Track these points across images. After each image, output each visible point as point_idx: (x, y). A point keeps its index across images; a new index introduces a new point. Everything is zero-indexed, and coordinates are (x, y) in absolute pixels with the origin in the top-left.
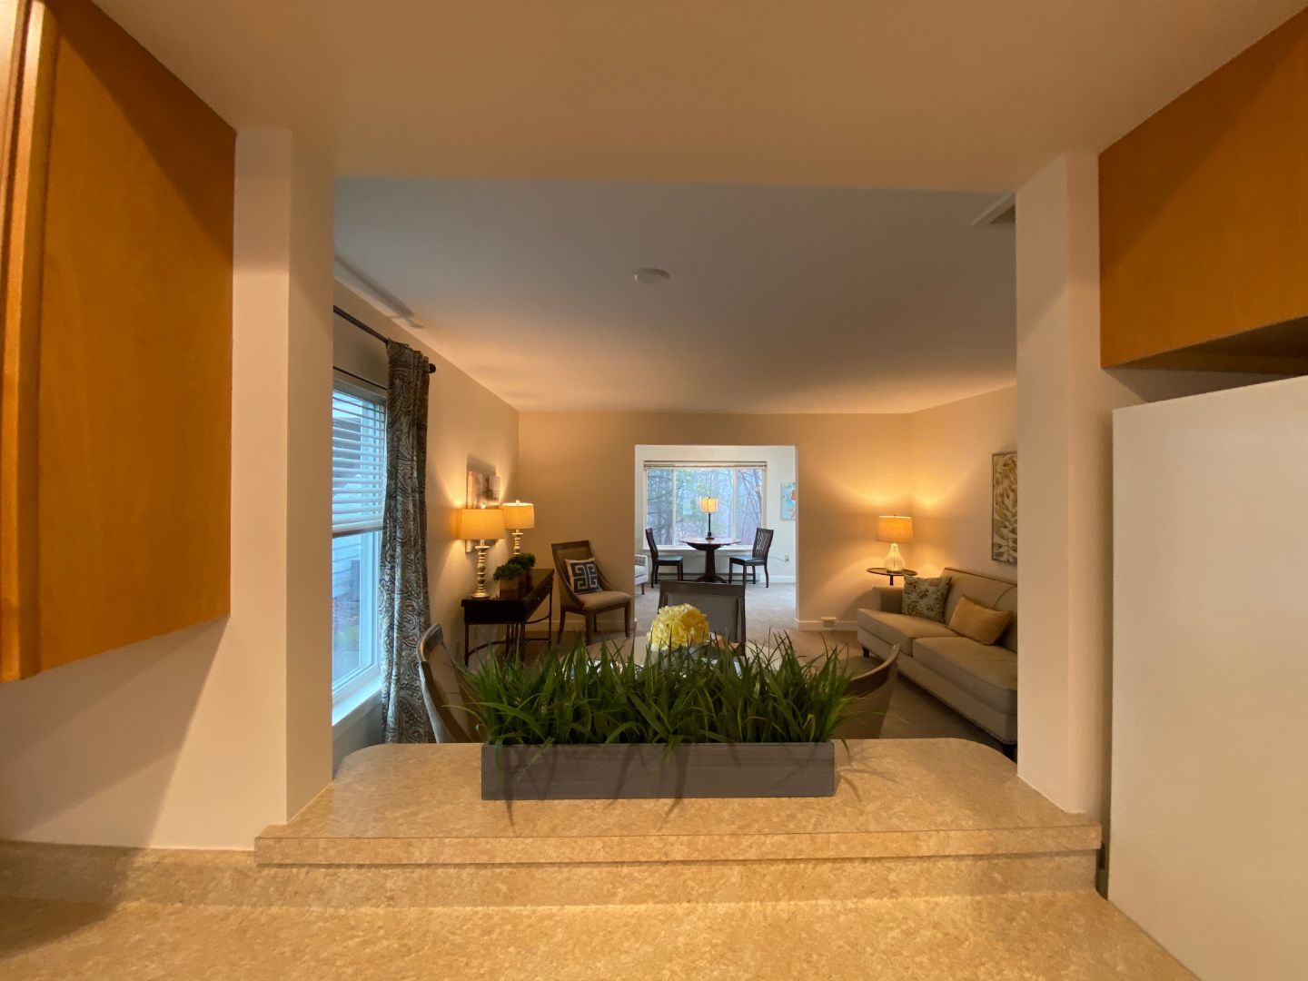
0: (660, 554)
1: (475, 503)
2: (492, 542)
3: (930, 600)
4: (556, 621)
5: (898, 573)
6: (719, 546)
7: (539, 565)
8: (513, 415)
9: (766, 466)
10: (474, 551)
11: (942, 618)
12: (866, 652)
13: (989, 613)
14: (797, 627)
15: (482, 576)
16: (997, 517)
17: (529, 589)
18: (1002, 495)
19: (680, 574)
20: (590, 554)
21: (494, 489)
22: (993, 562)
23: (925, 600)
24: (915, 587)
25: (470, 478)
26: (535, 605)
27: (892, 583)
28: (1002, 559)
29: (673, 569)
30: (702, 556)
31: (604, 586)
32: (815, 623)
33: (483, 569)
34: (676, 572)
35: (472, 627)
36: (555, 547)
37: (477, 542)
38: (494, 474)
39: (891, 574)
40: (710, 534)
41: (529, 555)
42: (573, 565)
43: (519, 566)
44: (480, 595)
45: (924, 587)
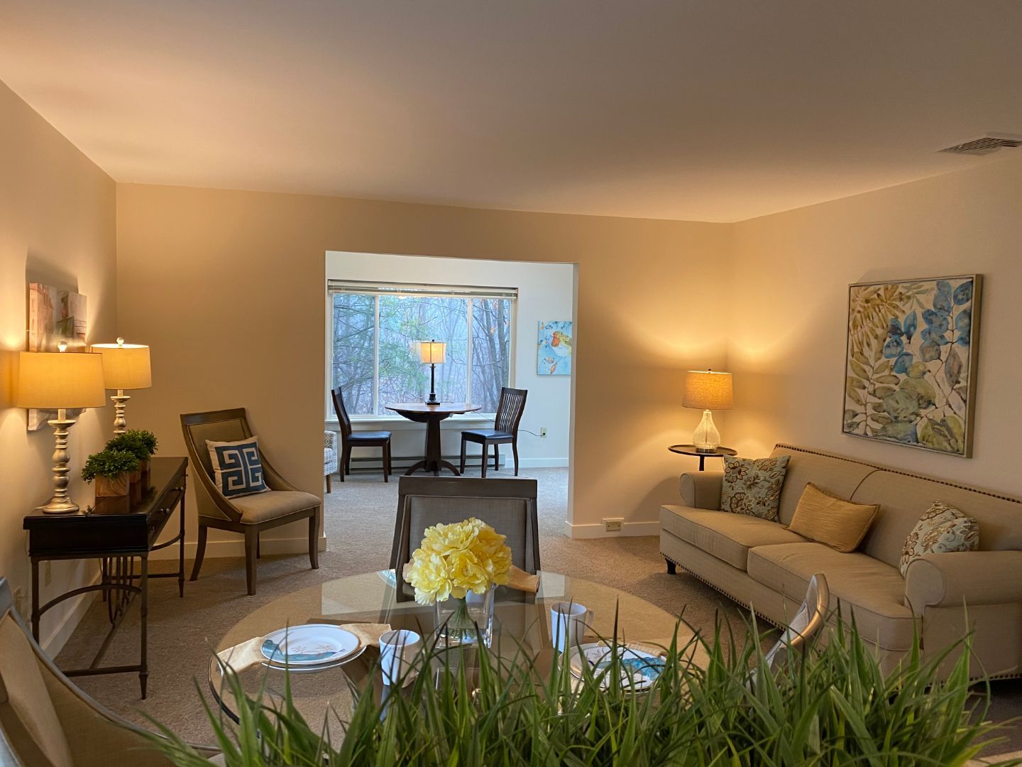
0: (353, 428)
1: (44, 342)
2: (74, 413)
3: (761, 491)
4: (192, 543)
5: (711, 453)
6: (447, 414)
7: (161, 451)
8: (107, 188)
9: (516, 295)
10: (44, 427)
11: (777, 515)
12: (671, 567)
13: (848, 508)
14: (570, 534)
15: (63, 473)
16: (851, 374)
17: (147, 493)
18: (861, 343)
19: (387, 458)
20: (247, 431)
21: (77, 317)
22: (844, 436)
23: (755, 490)
24: (740, 472)
25: (34, 295)
26: (160, 520)
27: (702, 468)
28: (856, 431)
29: (378, 452)
30: (421, 430)
31: (273, 483)
32: (595, 527)
33: (65, 461)
34: (381, 455)
35: (42, 564)
36: (186, 419)
37: (53, 413)
38: (77, 291)
39: (702, 454)
40: (432, 397)
41: (144, 434)
42: (220, 451)
43: (131, 455)
44: (59, 507)
45: (753, 472)
